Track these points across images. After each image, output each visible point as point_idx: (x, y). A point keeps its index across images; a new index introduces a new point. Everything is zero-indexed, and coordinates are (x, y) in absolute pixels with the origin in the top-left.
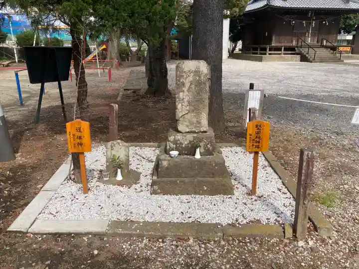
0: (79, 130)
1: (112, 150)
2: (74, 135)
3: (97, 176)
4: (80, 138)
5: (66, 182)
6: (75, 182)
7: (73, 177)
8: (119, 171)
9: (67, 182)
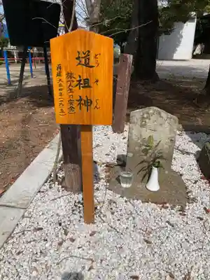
0: (85, 59)
1: (142, 126)
2: (70, 75)
3: (104, 176)
4: (86, 84)
5: (47, 185)
6: (66, 188)
7: (61, 175)
8: (155, 171)
9: (50, 188)
